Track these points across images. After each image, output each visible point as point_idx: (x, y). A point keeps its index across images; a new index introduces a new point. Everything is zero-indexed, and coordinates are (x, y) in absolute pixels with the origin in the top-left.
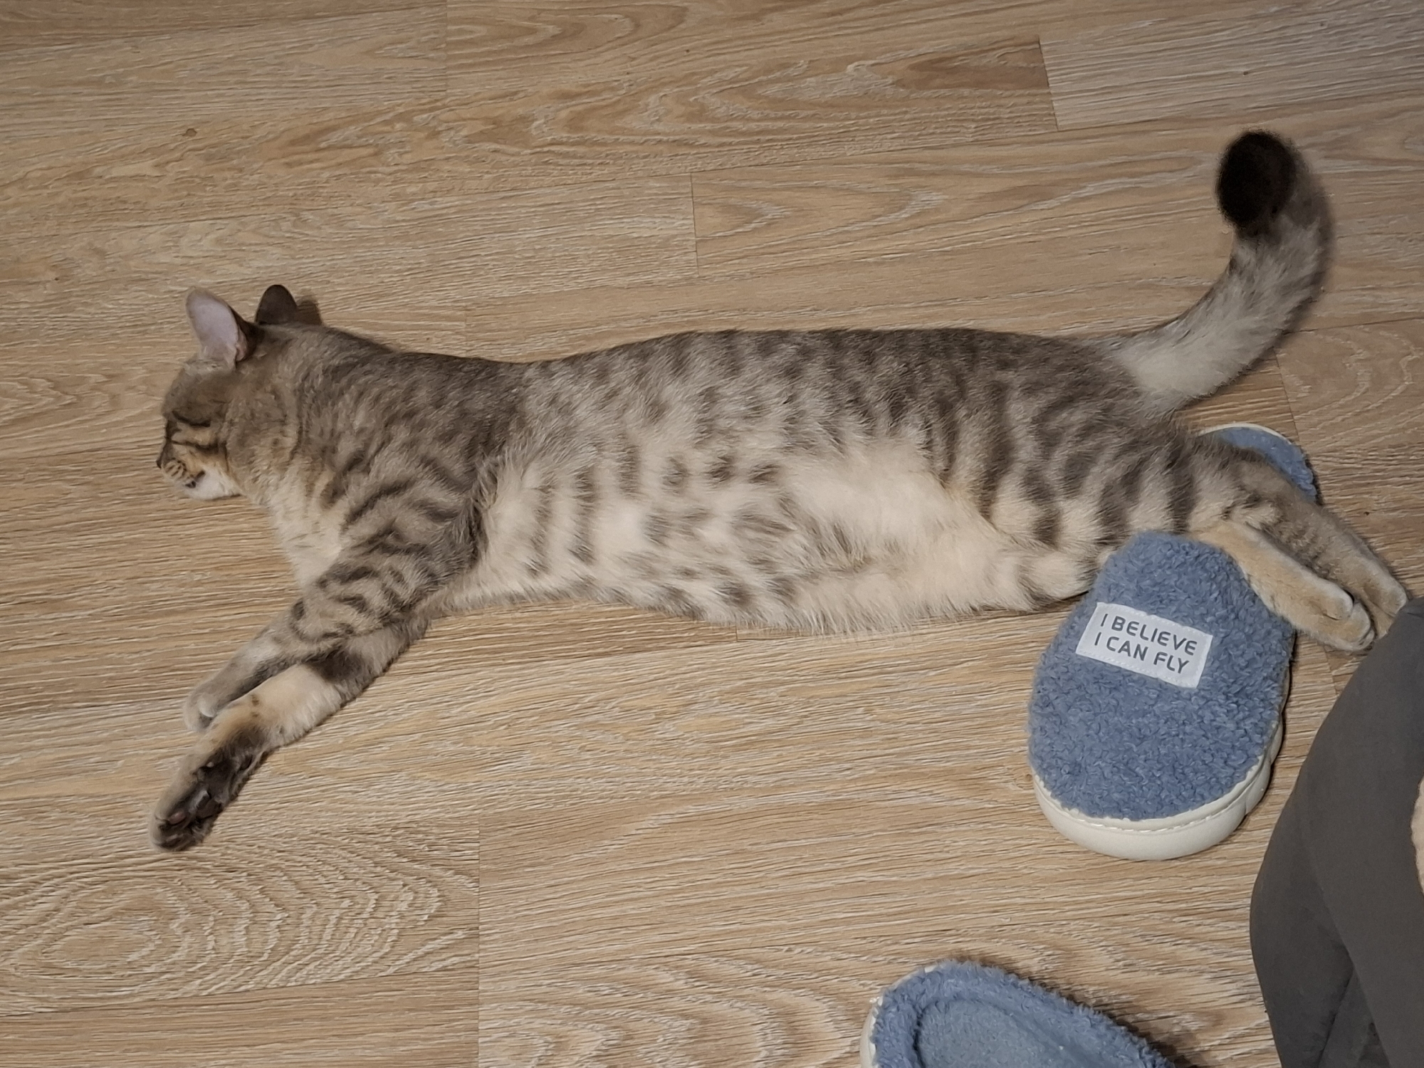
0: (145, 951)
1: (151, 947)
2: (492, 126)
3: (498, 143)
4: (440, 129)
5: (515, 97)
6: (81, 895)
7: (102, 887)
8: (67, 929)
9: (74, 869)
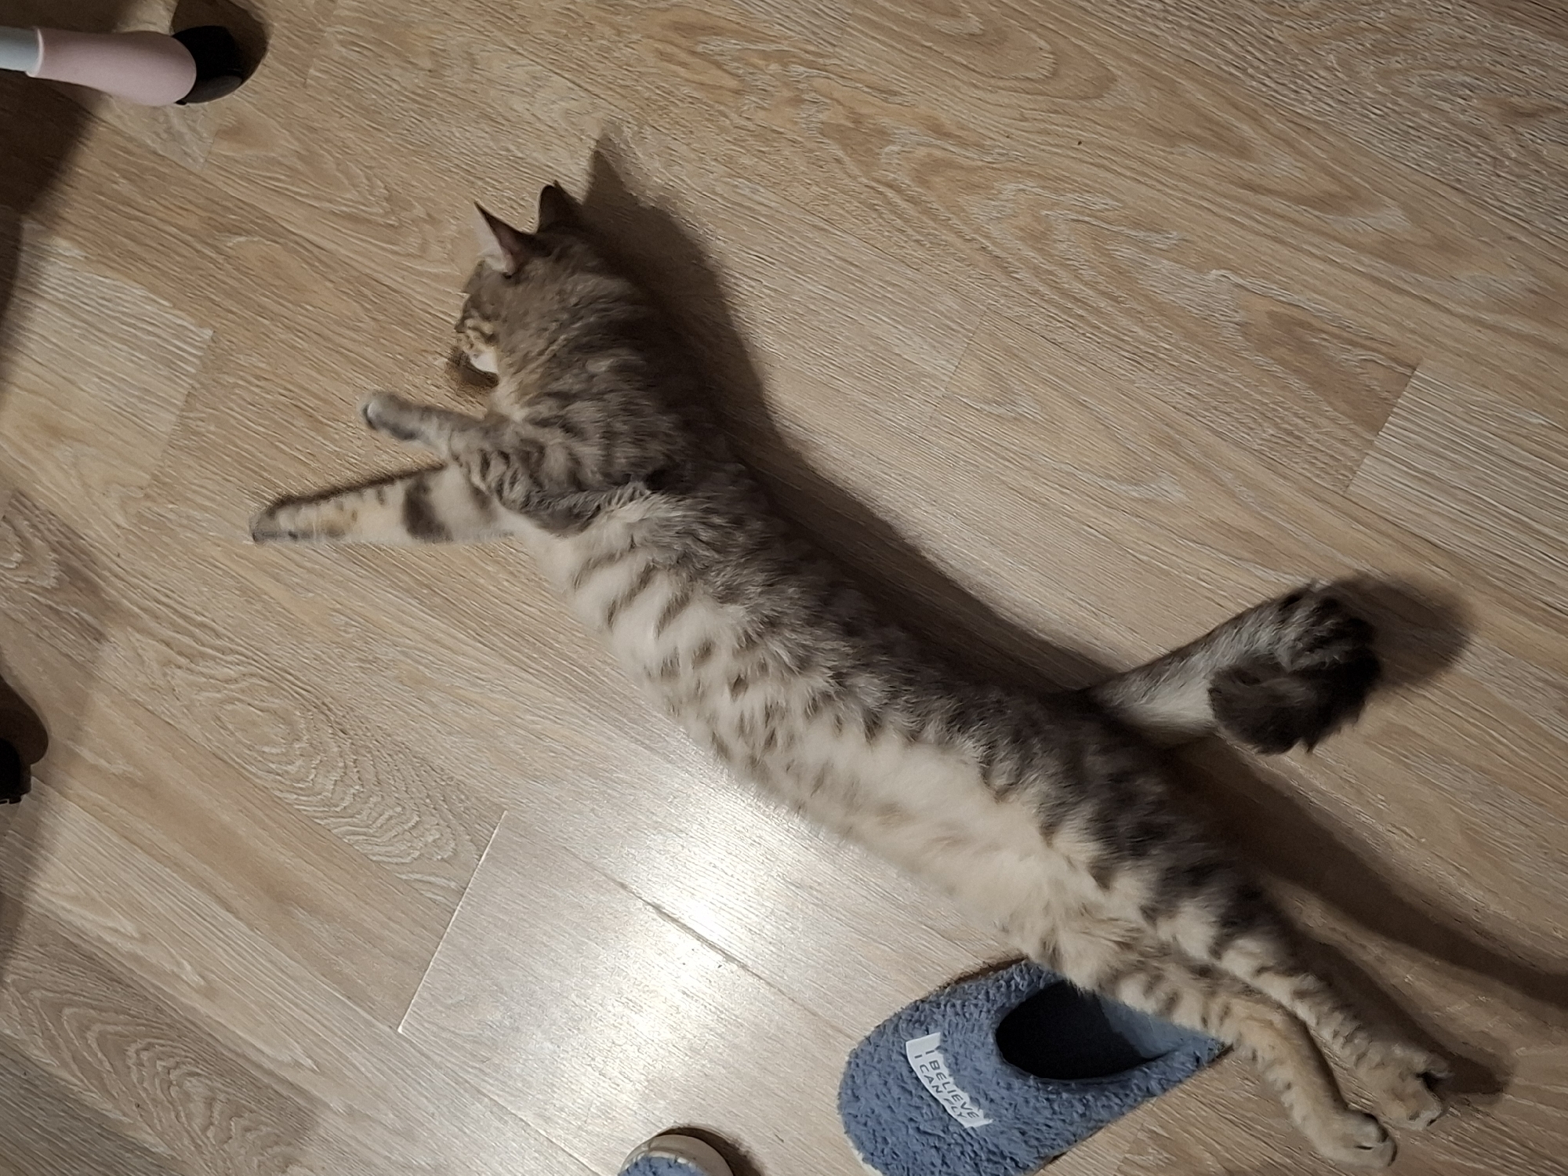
0: (274, 751)
1: (279, 751)
2: (851, 125)
3: (845, 150)
4: (806, 97)
5: (892, 99)
6: (255, 680)
7: (265, 684)
8: (239, 700)
9: (256, 658)
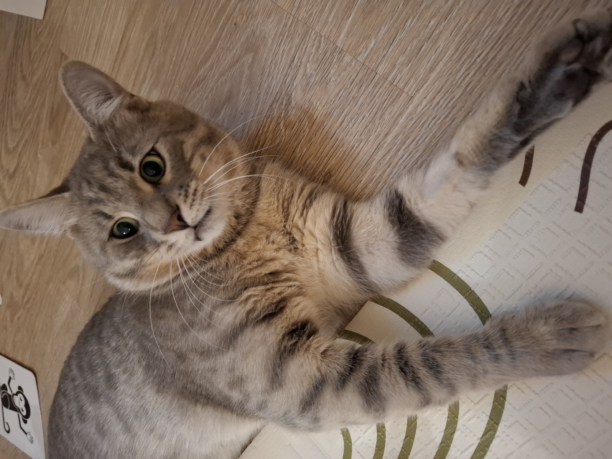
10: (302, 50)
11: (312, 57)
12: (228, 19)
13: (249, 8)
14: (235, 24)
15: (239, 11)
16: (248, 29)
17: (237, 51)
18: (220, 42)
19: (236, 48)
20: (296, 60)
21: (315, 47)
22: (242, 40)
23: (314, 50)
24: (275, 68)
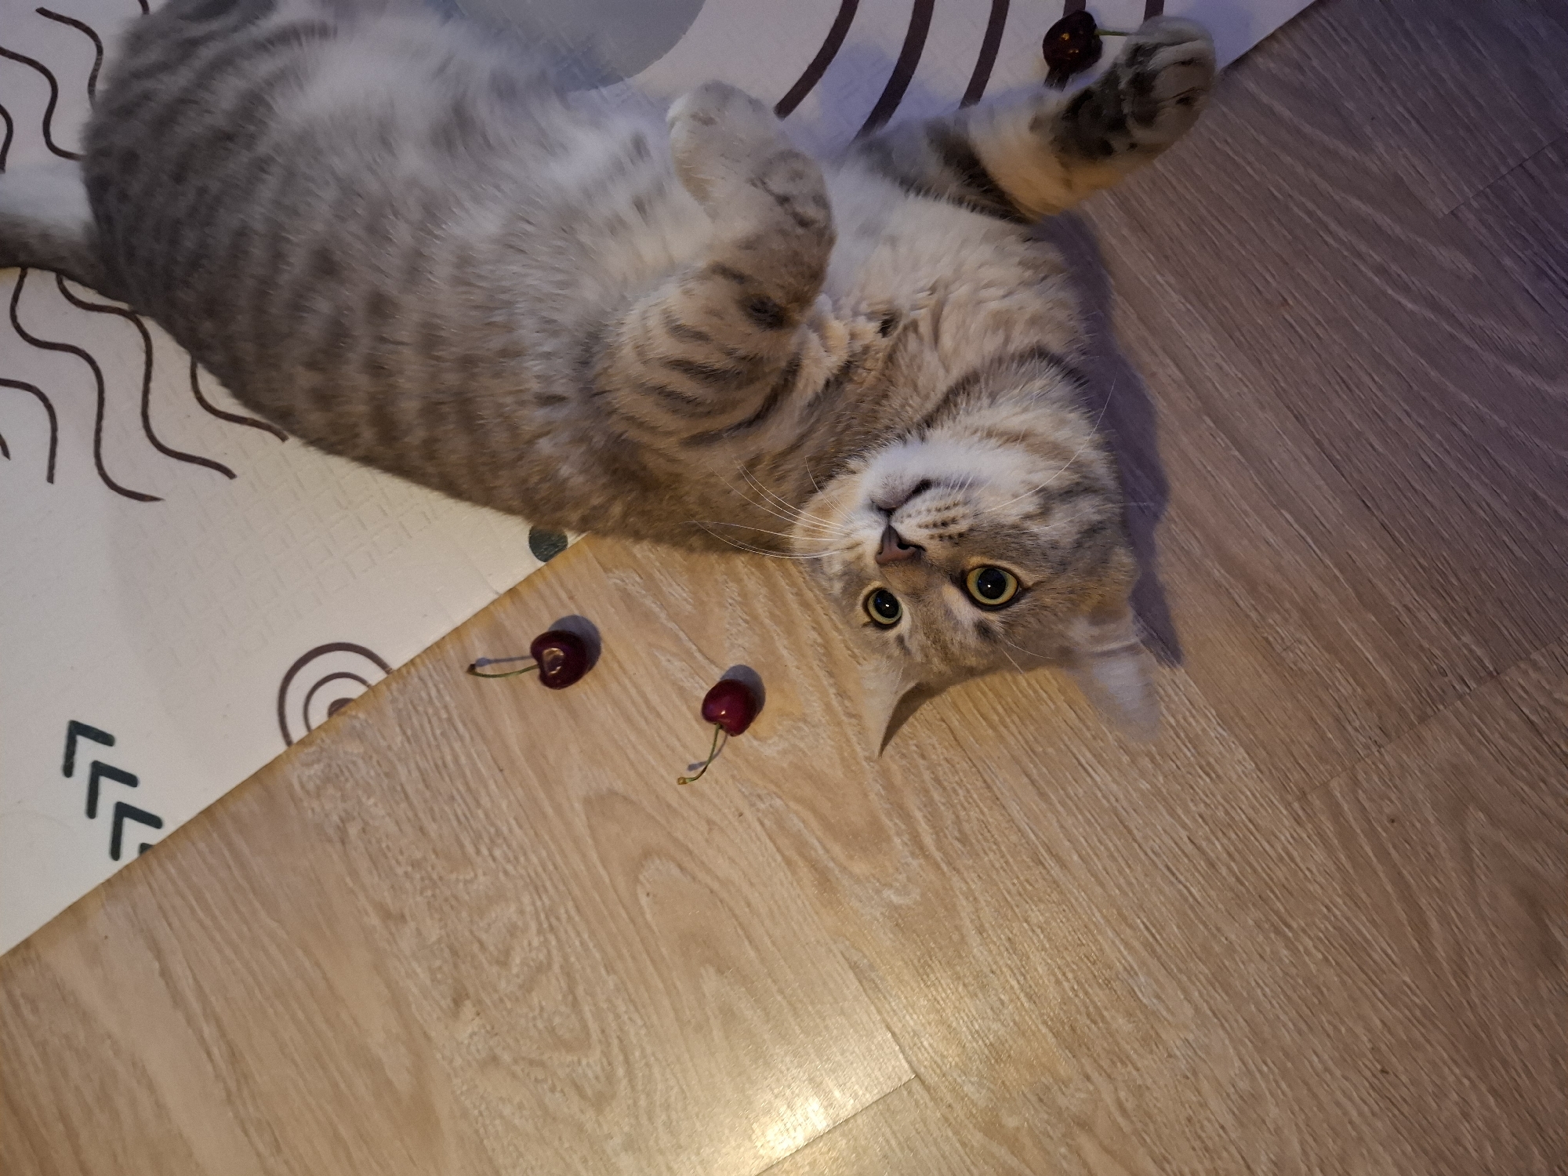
10: (1521, 697)
11: (1544, 683)
12: (1372, 834)
13: (1380, 777)
14: (1393, 821)
15: (1371, 800)
16: (1420, 796)
17: (1445, 840)
18: (1405, 872)
19: (1439, 839)
20: (1533, 718)
21: (1531, 672)
22: (1432, 820)
23: (1533, 675)
24: (1527, 769)
